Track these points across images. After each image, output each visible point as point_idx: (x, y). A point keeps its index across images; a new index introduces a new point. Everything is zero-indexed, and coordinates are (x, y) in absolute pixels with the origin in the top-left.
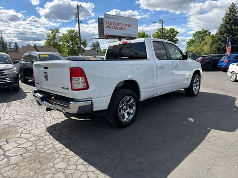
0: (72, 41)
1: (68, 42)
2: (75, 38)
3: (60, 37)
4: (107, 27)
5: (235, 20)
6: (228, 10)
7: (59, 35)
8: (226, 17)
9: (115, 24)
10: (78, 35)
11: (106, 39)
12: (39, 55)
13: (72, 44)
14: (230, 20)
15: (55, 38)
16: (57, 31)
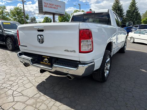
0: (18, 15)
1: (14, 16)
2: (19, 13)
3: (7, 12)
4: (45, 6)
5: (118, 8)
6: (115, 1)
7: (6, 11)
8: (114, 6)
9: (51, 4)
10: (23, 11)
11: (44, 15)
12: (2, 23)
13: (18, 17)
14: (116, 7)
15: (3, 13)
16: (4, 8)
